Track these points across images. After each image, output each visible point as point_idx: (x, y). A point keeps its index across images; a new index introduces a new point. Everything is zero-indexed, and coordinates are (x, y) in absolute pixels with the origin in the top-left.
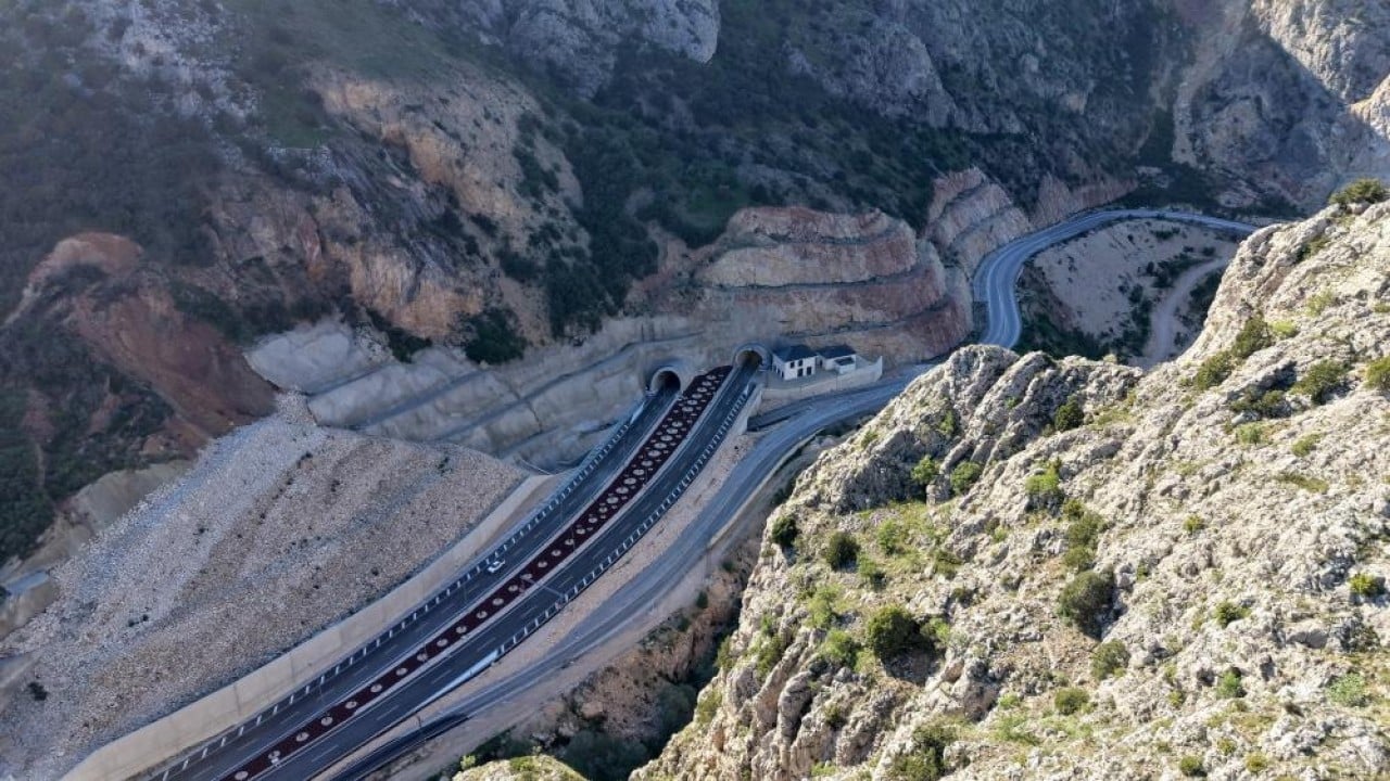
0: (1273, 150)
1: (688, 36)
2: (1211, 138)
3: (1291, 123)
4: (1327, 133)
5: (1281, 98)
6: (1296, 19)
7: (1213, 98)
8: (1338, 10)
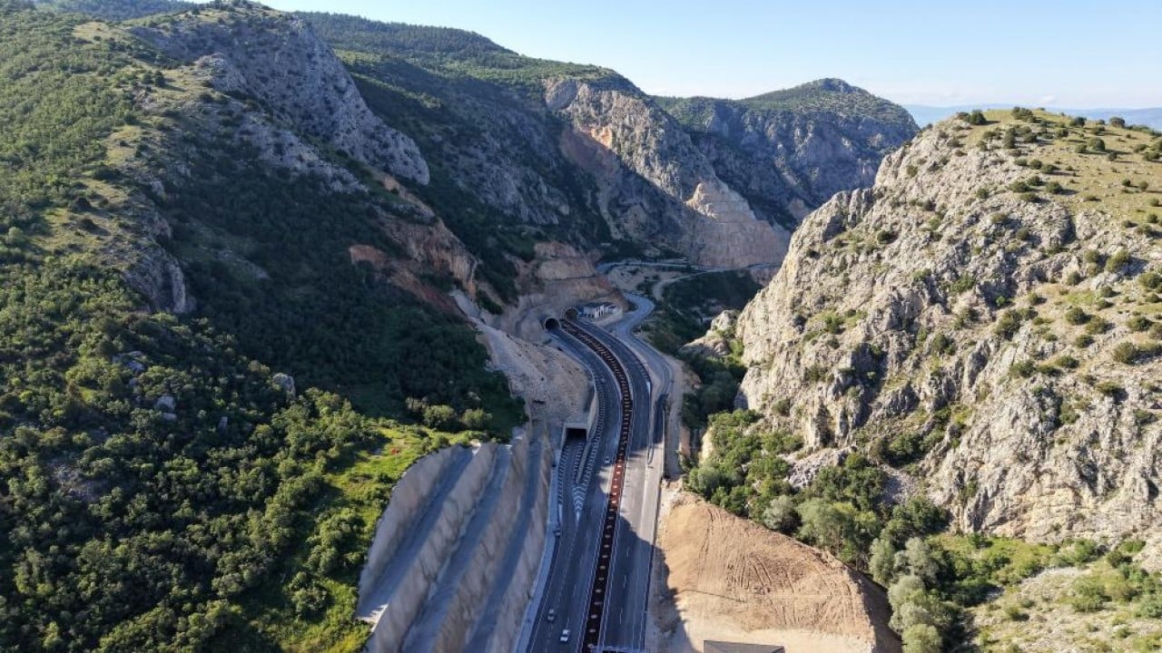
0: (658, 228)
1: (416, 171)
2: (626, 225)
3: (661, 214)
4: (680, 217)
5: (652, 202)
6: (647, 163)
7: (619, 206)
8: (666, 158)
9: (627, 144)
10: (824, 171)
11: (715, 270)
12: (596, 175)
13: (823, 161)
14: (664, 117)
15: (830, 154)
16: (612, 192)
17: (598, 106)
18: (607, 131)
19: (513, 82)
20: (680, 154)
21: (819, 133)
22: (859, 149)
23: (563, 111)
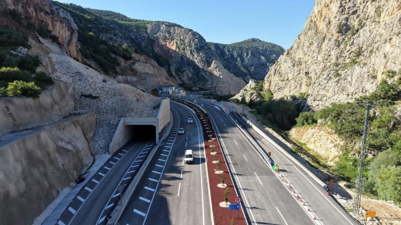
0: (197, 79)
2: (183, 78)
3: (198, 73)
4: (206, 74)
5: (194, 69)
6: (191, 53)
7: (180, 71)
8: (199, 51)
9: (182, 46)
10: (256, 68)
11: (223, 95)
12: (170, 60)
13: (255, 64)
14: (197, 35)
15: (257, 62)
16: (177, 66)
17: (169, 33)
18: (173, 42)
19: (134, 25)
20: (205, 49)
21: (253, 54)
22: (268, 60)
23: (155, 36)
